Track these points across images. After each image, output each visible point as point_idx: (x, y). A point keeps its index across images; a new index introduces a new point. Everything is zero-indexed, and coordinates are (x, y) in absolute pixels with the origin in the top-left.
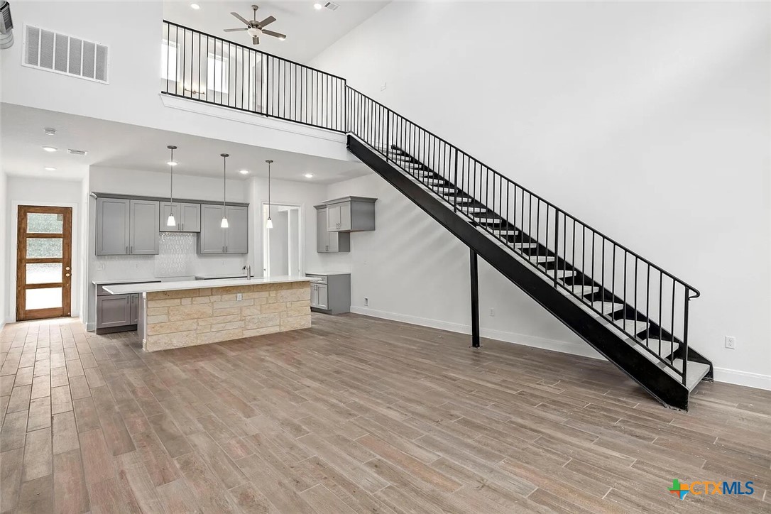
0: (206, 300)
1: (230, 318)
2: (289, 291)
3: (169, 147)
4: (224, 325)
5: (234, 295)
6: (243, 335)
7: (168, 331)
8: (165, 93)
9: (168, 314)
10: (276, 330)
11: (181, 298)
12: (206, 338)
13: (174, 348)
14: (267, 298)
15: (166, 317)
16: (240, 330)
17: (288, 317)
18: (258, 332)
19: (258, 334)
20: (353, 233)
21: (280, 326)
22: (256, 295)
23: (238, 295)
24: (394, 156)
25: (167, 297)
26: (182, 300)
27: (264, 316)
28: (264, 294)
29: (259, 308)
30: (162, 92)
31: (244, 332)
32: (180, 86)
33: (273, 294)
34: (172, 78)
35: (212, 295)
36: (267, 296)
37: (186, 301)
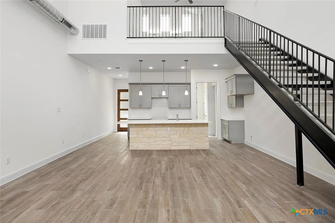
0: (153, 129)
1: (164, 139)
2: (195, 128)
3: (139, 61)
4: (161, 142)
5: (166, 128)
6: (171, 148)
7: (137, 142)
8: (129, 38)
9: (137, 134)
10: (187, 148)
11: (142, 128)
12: (153, 147)
13: (139, 149)
14: (183, 131)
15: (136, 135)
16: (169, 145)
17: (195, 142)
18: (178, 147)
19: (178, 149)
20: (246, 96)
21: (190, 146)
22: (178, 129)
23: (168, 128)
24: (260, 45)
25: (136, 126)
26: (143, 128)
27: (181, 140)
28: (182, 129)
29: (179, 135)
30: (127, 38)
31: (171, 147)
32: (171, 33)
33: (186, 129)
34: (168, 31)
35: (156, 127)
36: (183, 130)
37: (145, 129)
